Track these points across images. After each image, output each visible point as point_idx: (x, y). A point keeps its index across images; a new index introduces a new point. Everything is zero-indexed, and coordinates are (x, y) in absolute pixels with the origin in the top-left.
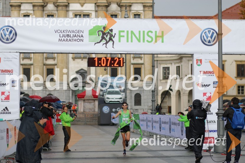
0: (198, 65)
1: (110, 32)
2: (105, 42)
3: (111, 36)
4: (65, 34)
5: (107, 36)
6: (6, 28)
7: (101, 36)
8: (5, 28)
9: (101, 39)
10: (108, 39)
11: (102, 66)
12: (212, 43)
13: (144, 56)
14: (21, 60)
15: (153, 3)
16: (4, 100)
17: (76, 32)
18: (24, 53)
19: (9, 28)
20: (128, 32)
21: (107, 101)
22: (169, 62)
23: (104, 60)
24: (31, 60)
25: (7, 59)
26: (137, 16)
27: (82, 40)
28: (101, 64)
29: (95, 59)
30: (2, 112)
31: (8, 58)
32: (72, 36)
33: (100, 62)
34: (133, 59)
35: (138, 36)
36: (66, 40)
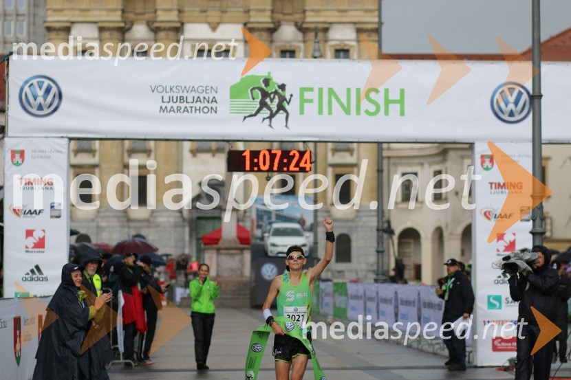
0: (485, 169)
1: (280, 91)
2: (268, 115)
3: (282, 99)
4: (175, 95)
5: (272, 101)
6: (38, 82)
7: (259, 100)
8: (35, 81)
9: (258, 106)
10: (274, 106)
11: (259, 170)
12: (517, 118)
13: (358, 147)
14: (72, 154)
15: (380, 23)
16: (34, 247)
17: (200, 90)
18: (79, 139)
19: (43, 82)
20: (321, 90)
21: (271, 252)
22: (416, 161)
23: (264, 156)
24: (94, 156)
25: (40, 154)
26: (342, 52)
27: (215, 109)
28: (257, 164)
29: (243, 155)
30: (27, 276)
31: (40, 151)
32: (190, 99)
33: (256, 160)
34: (333, 154)
35: (344, 99)
36: (178, 110)
